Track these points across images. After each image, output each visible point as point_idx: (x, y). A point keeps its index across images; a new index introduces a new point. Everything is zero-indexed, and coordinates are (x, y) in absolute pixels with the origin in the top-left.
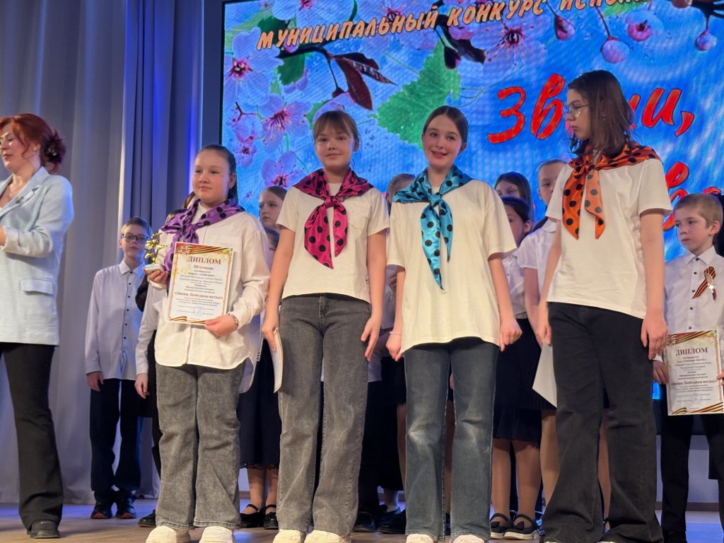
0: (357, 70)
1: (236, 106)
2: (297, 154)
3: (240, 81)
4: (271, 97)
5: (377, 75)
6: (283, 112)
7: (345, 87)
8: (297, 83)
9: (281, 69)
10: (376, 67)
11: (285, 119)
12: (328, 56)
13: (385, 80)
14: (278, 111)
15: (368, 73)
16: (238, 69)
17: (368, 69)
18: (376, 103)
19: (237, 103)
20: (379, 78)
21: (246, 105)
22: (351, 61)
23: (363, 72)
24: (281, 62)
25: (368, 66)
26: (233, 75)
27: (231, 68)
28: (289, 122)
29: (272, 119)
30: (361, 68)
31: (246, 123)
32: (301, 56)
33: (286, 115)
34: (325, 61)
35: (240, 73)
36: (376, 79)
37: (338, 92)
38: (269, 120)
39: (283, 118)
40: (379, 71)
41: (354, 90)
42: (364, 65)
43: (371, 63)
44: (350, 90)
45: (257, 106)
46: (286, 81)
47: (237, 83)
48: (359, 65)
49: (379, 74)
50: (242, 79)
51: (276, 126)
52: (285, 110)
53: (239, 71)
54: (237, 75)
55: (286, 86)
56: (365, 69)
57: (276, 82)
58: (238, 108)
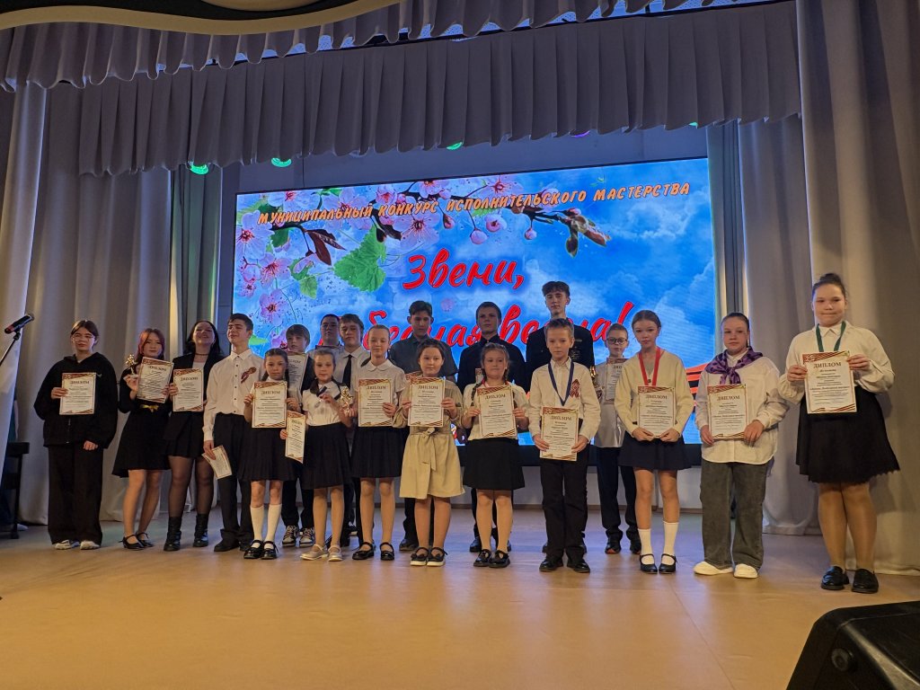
1: (243, 259)
2: (283, 291)
3: (245, 243)
4: (266, 255)
5: (334, 243)
6: (274, 264)
7: (314, 250)
10: (333, 238)
12: (303, 231)
13: (340, 247)
14: (271, 263)
15: (329, 243)
17: (329, 240)
18: (333, 260)
19: (244, 257)
20: (336, 246)
21: (250, 259)
23: (326, 241)
24: (273, 233)
25: (329, 238)
28: (278, 270)
31: (250, 270)
32: (286, 230)
33: (276, 265)
34: (301, 233)
36: (334, 246)
37: (309, 253)
38: (265, 268)
39: (274, 268)
40: (336, 241)
42: (326, 237)
43: (331, 236)
44: (317, 252)
45: (257, 260)
46: (276, 245)
48: (323, 237)
50: (247, 242)
51: (269, 273)
53: (245, 237)
54: (244, 239)
55: (276, 248)
56: (327, 239)
58: (245, 260)
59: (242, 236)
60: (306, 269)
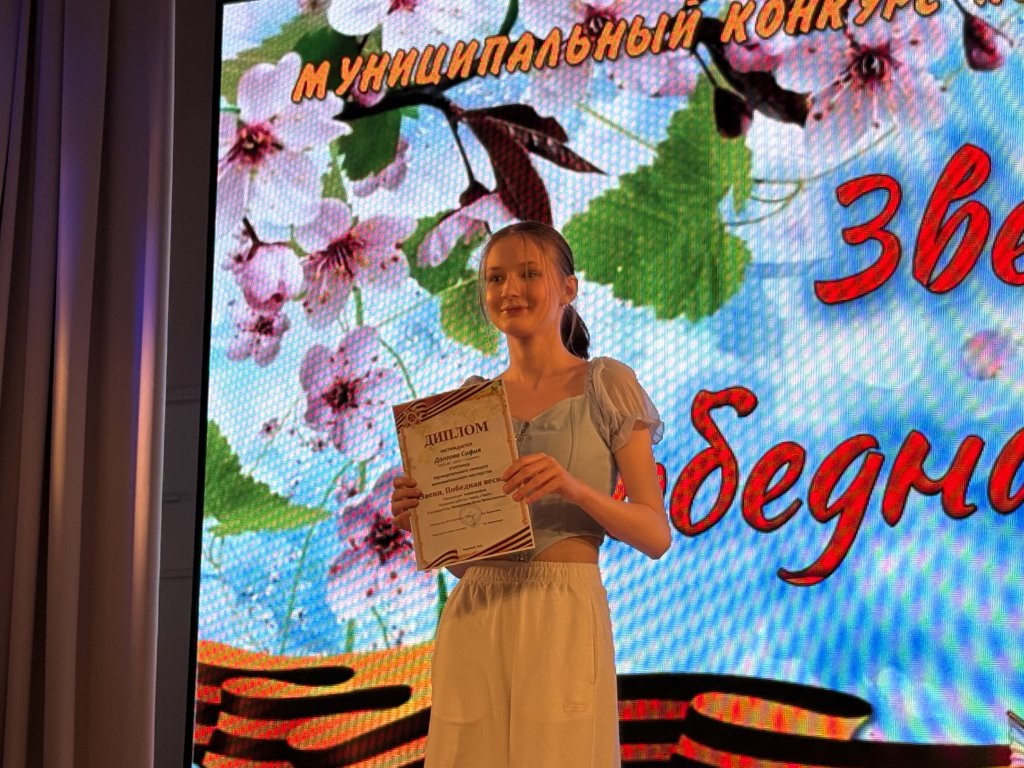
0: (518, 141)
1: (244, 227)
2: (382, 331)
4: (323, 207)
6: (350, 238)
7: (490, 182)
8: (382, 174)
9: (344, 144)
11: (355, 254)
12: (452, 115)
14: (338, 233)
15: (543, 152)
16: (250, 146)
17: (545, 141)
18: (559, 215)
19: (246, 221)
20: (570, 161)
21: (269, 226)
22: (506, 123)
23: (532, 147)
24: (346, 129)
25: (541, 134)
26: (238, 159)
27: (234, 142)
28: (364, 259)
29: (323, 254)
30: (526, 140)
31: (267, 264)
32: (391, 115)
33: (357, 245)
34: (445, 124)
35: (255, 154)
36: (561, 164)
37: (475, 192)
38: (318, 256)
39: (350, 253)
40: (566, 145)
41: (510, 188)
42: (533, 132)
43: (551, 127)
44: (502, 188)
45: (292, 226)
46: (356, 172)
47: (248, 175)
48: (523, 133)
49: (567, 150)
50: (259, 168)
51: (333, 270)
52: (354, 233)
53: (252, 150)
54: (247, 158)
55: (358, 183)
56: (536, 140)
57: (336, 172)
58: (249, 231)
59: (239, 149)
60: (464, 249)
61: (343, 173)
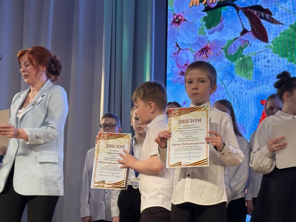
0: (257, 16)
1: (176, 44)
3: (179, 28)
4: (199, 38)
5: (271, 19)
6: (207, 47)
7: (249, 28)
8: (216, 27)
9: (205, 19)
10: (270, 13)
11: (209, 52)
12: (237, 9)
13: (277, 22)
14: (203, 46)
15: (265, 18)
16: (177, 20)
17: (265, 16)
18: (271, 37)
19: (176, 43)
20: (273, 21)
21: (183, 44)
22: (253, 10)
23: (261, 18)
24: (206, 14)
25: (264, 14)
26: (174, 24)
27: (172, 19)
28: (211, 53)
29: (200, 52)
30: (260, 15)
31: (183, 55)
32: (219, 10)
33: (209, 49)
34: (235, 12)
35: (179, 23)
36: (270, 22)
37: (245, 32)
38: (198, 53)
39: (207, 51)
40: (273, 17)
41: (255, 30)
42: (261, 13)
43: (267, 11)
44: (253, 30)
45: (190, 44)
46: (209, 26)
47: (177, 29)
48: (259, 13)
49: (272, 18)
50: (180, 27)
51: (202, 56)
52: (208, 45)
54: (176, 24)
55: (209, 30)
56: (263, 15)
57: (203, 27)
58: (177, 46)
59: (174, 21)
60: (241, 49)
61: (205, 27)
